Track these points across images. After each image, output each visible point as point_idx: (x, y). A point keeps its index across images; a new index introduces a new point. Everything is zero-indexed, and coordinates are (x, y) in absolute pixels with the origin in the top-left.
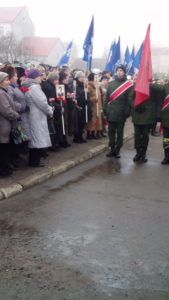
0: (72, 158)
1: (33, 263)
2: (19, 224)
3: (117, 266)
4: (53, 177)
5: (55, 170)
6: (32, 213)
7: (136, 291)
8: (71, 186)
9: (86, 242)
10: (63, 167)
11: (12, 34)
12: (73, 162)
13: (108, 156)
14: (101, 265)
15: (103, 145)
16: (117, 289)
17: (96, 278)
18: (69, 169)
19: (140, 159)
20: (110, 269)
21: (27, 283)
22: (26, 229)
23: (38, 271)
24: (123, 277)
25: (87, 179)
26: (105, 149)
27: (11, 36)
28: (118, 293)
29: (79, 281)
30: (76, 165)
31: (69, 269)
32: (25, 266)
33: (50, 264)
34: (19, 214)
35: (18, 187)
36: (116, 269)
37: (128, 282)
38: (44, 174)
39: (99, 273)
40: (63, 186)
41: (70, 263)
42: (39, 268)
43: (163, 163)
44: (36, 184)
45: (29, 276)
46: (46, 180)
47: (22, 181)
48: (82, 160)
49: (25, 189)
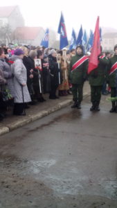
0: (46, 109)
1: (11, 179)
2: (4, 153)
3: (70, 180)
4: (32, 121)
5: (33, 117)
6: (14, 146)
7: (81, 196)
8: (44, 128)
9: (50, 165)
10: (39, 115)
11: (8, 25)
12: (46, 112)
13: (72, 107)
14: (59, 179)
15: (69, 100)
16: (68, 195)
17: (54, 188)
18: (44, 116)
19: (95, 109)
20: (64, 182)
21: (6, 192)
22: (9, 157)
23: (15, 184)
24: (73, 187)
25: (56, 123)
26: (71, 103)
27: (8, 27)
28: (68, 197)
29: (42, 190)
30: (49, 114)
31: (36, 182)
32: (5, 180)
33: (23, 179)
34: (5, 147)
35: (6, 129)
36: (69, 182)
37: (76, 190)
38: (25, 120)
39: (57, 185)
40: (37, 128)
41: (37, 178)
42: (15, 182)
43: (111, 112)
44: (19, 127)
45: (7, 187)
46: (26, 124)
47: (9, 125)
48: (53, 110)
49: (11, 130)
